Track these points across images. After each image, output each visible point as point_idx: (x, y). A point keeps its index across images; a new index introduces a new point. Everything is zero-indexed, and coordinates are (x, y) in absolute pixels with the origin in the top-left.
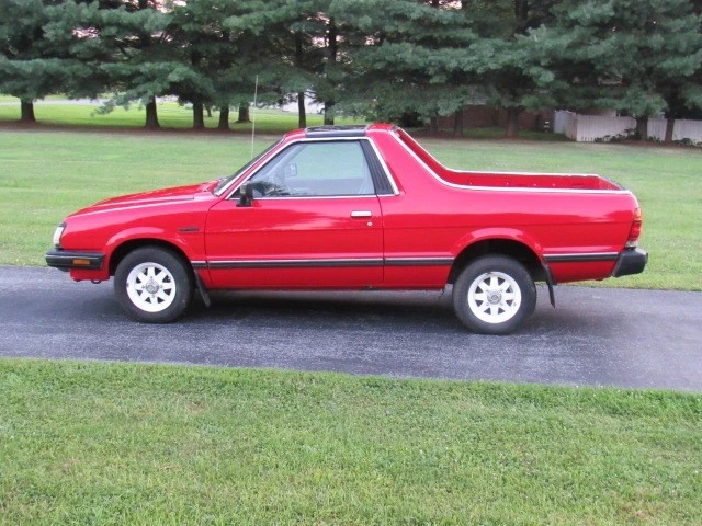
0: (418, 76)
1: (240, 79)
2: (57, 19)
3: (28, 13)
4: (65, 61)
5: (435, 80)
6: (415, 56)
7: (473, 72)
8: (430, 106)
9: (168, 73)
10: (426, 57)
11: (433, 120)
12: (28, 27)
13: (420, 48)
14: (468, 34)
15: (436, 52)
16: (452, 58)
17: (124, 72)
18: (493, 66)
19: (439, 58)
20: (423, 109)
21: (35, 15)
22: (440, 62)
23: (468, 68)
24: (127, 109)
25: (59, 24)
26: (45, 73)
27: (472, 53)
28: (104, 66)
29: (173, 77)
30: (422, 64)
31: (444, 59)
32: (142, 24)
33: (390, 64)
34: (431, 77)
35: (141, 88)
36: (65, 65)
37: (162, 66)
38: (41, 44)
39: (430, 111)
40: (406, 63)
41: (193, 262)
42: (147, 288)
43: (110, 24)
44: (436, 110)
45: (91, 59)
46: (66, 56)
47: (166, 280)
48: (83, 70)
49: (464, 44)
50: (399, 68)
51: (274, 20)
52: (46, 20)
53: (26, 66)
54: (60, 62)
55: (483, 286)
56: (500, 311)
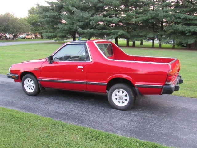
0: (183, 33)
1: (136, 34)
2: (93, 20)
3: (87, 19)
4: (95, 30)
5: (188, 34)
6: (182, 28)
8: (186, 41)
9: (118, 32)
10: (185, 28)
11: (187, 45)
12: (87, 22)
13: (184, 26)
15: (188, 27)
16: (193, 28)
17: (108, 32)
19: (189, 28)
20: (184, 42)
21: (89, 19)
22: (189, 29)
25: (94, 21)
26: (90, 32)
28: (103, 31)
29: (119, 33)
30: (184, 30)
31: (190, 29)
32: (112, 21)
33: (175, 30)
34: (186, 33)
35: (112, 36)
36: (95, 31)
37: (116, 31)
38: (90, 26)
39: (186, 43)
40: (179, 30)
43: (105, 21)
44: (188, 42)
45: (101, 29)
48: (99, 32)
51: (145, 19)
52: (91, 20)
53: (85, 31)
54: (94, 30)
55: (117, 94)
56: (123, 103)
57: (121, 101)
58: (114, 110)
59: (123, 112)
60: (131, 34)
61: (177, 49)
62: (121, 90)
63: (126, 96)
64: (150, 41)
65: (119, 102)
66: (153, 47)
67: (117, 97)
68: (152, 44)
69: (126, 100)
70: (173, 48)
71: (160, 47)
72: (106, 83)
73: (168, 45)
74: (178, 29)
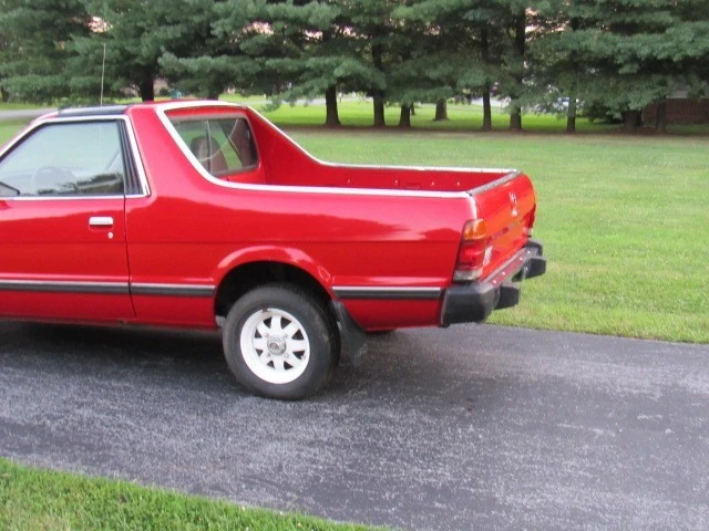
0: (607, 65)
1: (414, 73)
2: (227, 15)
3: (200, 11)
4: (237, 58)
5: (625, 70)
6: (602, 44)
7: (669, 60)
8: (620, 99)
9: (333, 68)
10: (615, 44)
11: (623, 114)
12: (200, 24)
13: (610, 35)
14: (665, 17)
15: (628, 38)
16: (644, 44)
17: (290, 68)
18: (691, 52)
19: (629, 45)
20: (612, 102)
21: (206, 12)
22: (630, 50)
23: (662, 56)
24: (292, 105)
25: (227, 21)
26: (213, 71)
27: (669, 38)
28: (271, 63)
29: (339, 72)
30: (609, 52)
31: (635, 45)
33: (574, 53)
34: (620, 66)
35: (308, 85)
36: (235, 62)
37: (327, 61)
38: (212, 42)
39: (621, 105)
40: (591, 52)
43: (278, 19)
44: (627, 103)
45: (260, 56)
46: (236, 52)
48: (252, 66)
49: (661, 29)
50: (585, 57)
51: (447, 9)
52: (216, 17)
53: (192, 63)
54: (230, 58)
55: (263, 329)
56: (287, 366)
57: (279, 362)
58: (249, 400)
59: (289, 406)
60: (394, 73)
61: (585, 132)
62: (277, 315)
63: (298, 336)
64: (474, 102)
65: (271, 364)
66: (487, 126)
67: (262, 344)
68: (481, 115)
69: (299, 354)
70: (571, 129)
71: (516, 126)
72: (213, 287)
73: (549, 118)
74: (587, 50)
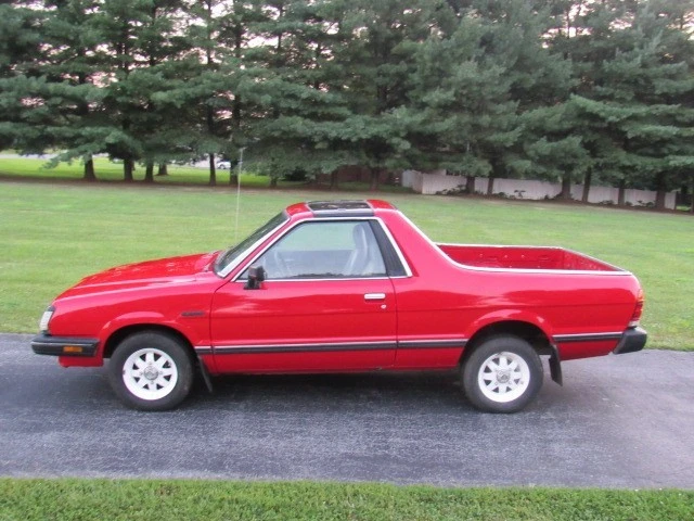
0: (307, 143)
1: (164, 142)
2: (10, 89)
4: (18, 124)
5: (319, 146)
6: (304, 127)
7: (348, 141)
8: (315, 166)
9: (105, 136)
10: (313, 128)
11: (317, 176)
13: (308, 121)
14: (344, 111)
15: (320, 124)
16: (332, 129)
17: (67, 135)
18: (364, 136)
19: (323, 129)
20: (309, 168)
22: (323, 132)
23: (344, 138)
24: (70, 164)
25: (12, 94)
27: (348, 126)
28: (50, 129)
29: (110, 140)
31: (326, 129)
32: (83, 96)
33: (284, 133)
34: (316, 143)
35: (82, 148)
36: (17, 128)
37: (100, 130)
39: (316, 170)
40: (297, 133)
41: (196, 347)
42: (146, 374)
43: (56, 95)
44: (320, 169)
45: (39, 124)
46: (17, 120)
47: (166, 365)
48: (33, 132)
49: (340, 118)
50: (291, 136)
51: (192, 96)
54: (12, 124)
55: (492, 366)
56: (509, 390)
57: (503, 387)
60: (147, 142)
62: (505, 356)
65: (496, 390)
66: (212, 182)
67: (490, 376)
71: (233, 182)
74: (294, 131)
